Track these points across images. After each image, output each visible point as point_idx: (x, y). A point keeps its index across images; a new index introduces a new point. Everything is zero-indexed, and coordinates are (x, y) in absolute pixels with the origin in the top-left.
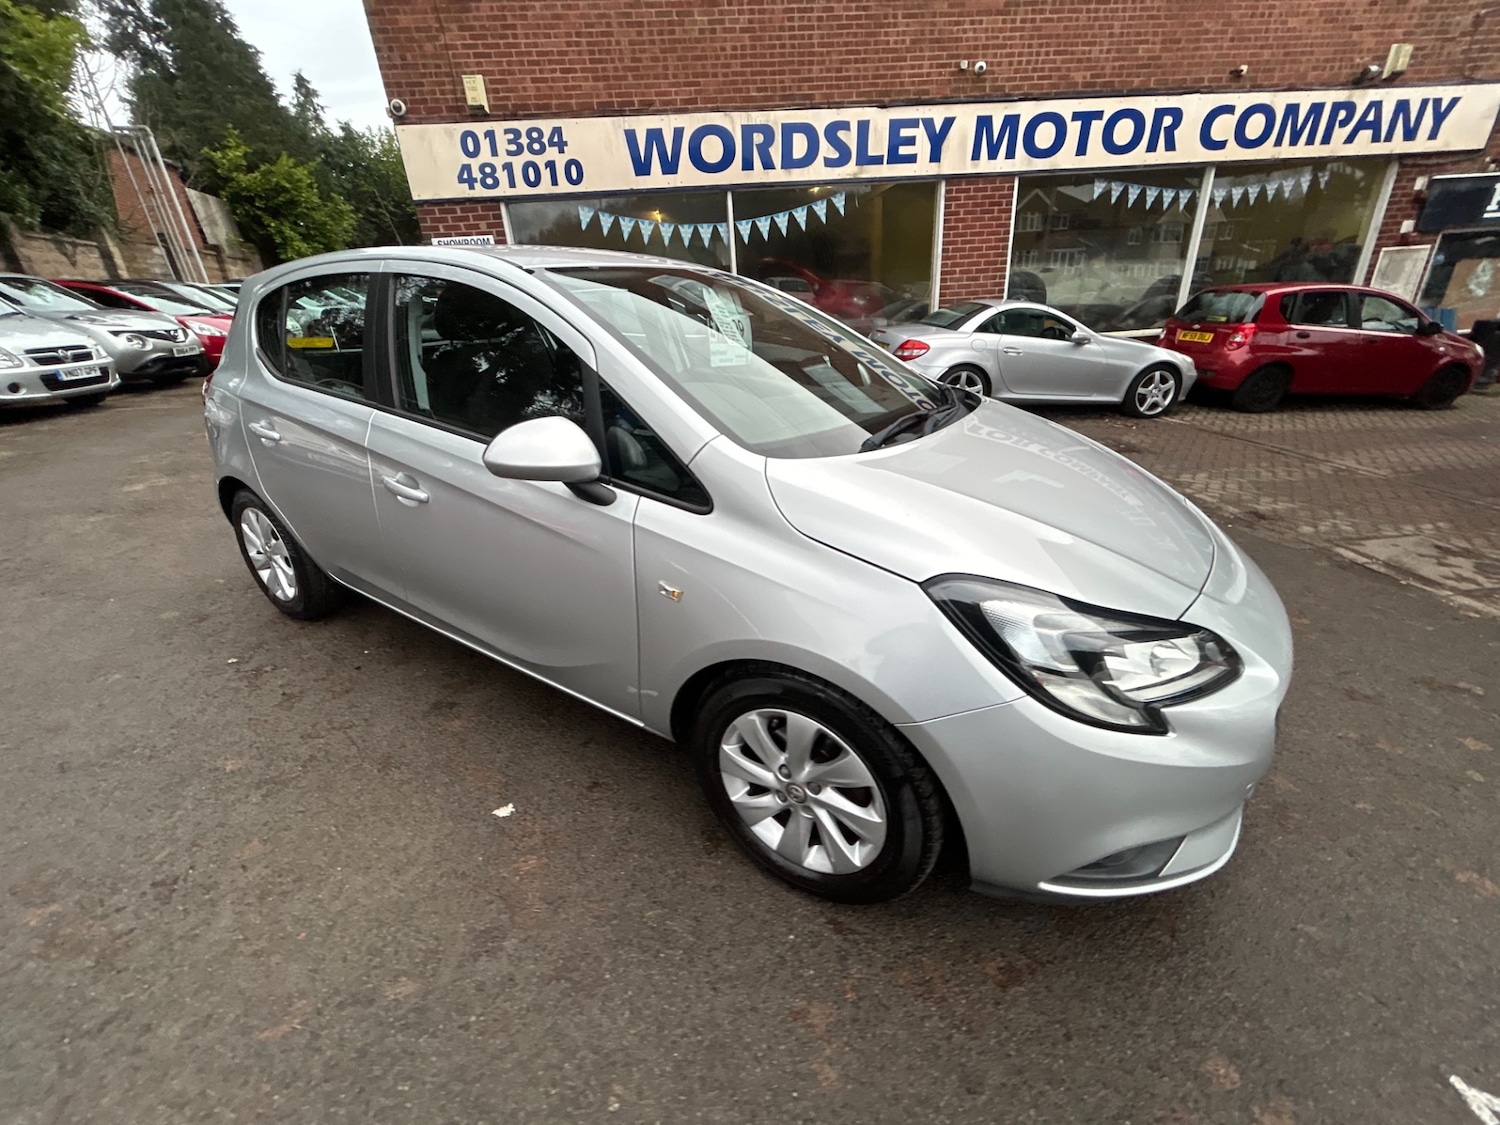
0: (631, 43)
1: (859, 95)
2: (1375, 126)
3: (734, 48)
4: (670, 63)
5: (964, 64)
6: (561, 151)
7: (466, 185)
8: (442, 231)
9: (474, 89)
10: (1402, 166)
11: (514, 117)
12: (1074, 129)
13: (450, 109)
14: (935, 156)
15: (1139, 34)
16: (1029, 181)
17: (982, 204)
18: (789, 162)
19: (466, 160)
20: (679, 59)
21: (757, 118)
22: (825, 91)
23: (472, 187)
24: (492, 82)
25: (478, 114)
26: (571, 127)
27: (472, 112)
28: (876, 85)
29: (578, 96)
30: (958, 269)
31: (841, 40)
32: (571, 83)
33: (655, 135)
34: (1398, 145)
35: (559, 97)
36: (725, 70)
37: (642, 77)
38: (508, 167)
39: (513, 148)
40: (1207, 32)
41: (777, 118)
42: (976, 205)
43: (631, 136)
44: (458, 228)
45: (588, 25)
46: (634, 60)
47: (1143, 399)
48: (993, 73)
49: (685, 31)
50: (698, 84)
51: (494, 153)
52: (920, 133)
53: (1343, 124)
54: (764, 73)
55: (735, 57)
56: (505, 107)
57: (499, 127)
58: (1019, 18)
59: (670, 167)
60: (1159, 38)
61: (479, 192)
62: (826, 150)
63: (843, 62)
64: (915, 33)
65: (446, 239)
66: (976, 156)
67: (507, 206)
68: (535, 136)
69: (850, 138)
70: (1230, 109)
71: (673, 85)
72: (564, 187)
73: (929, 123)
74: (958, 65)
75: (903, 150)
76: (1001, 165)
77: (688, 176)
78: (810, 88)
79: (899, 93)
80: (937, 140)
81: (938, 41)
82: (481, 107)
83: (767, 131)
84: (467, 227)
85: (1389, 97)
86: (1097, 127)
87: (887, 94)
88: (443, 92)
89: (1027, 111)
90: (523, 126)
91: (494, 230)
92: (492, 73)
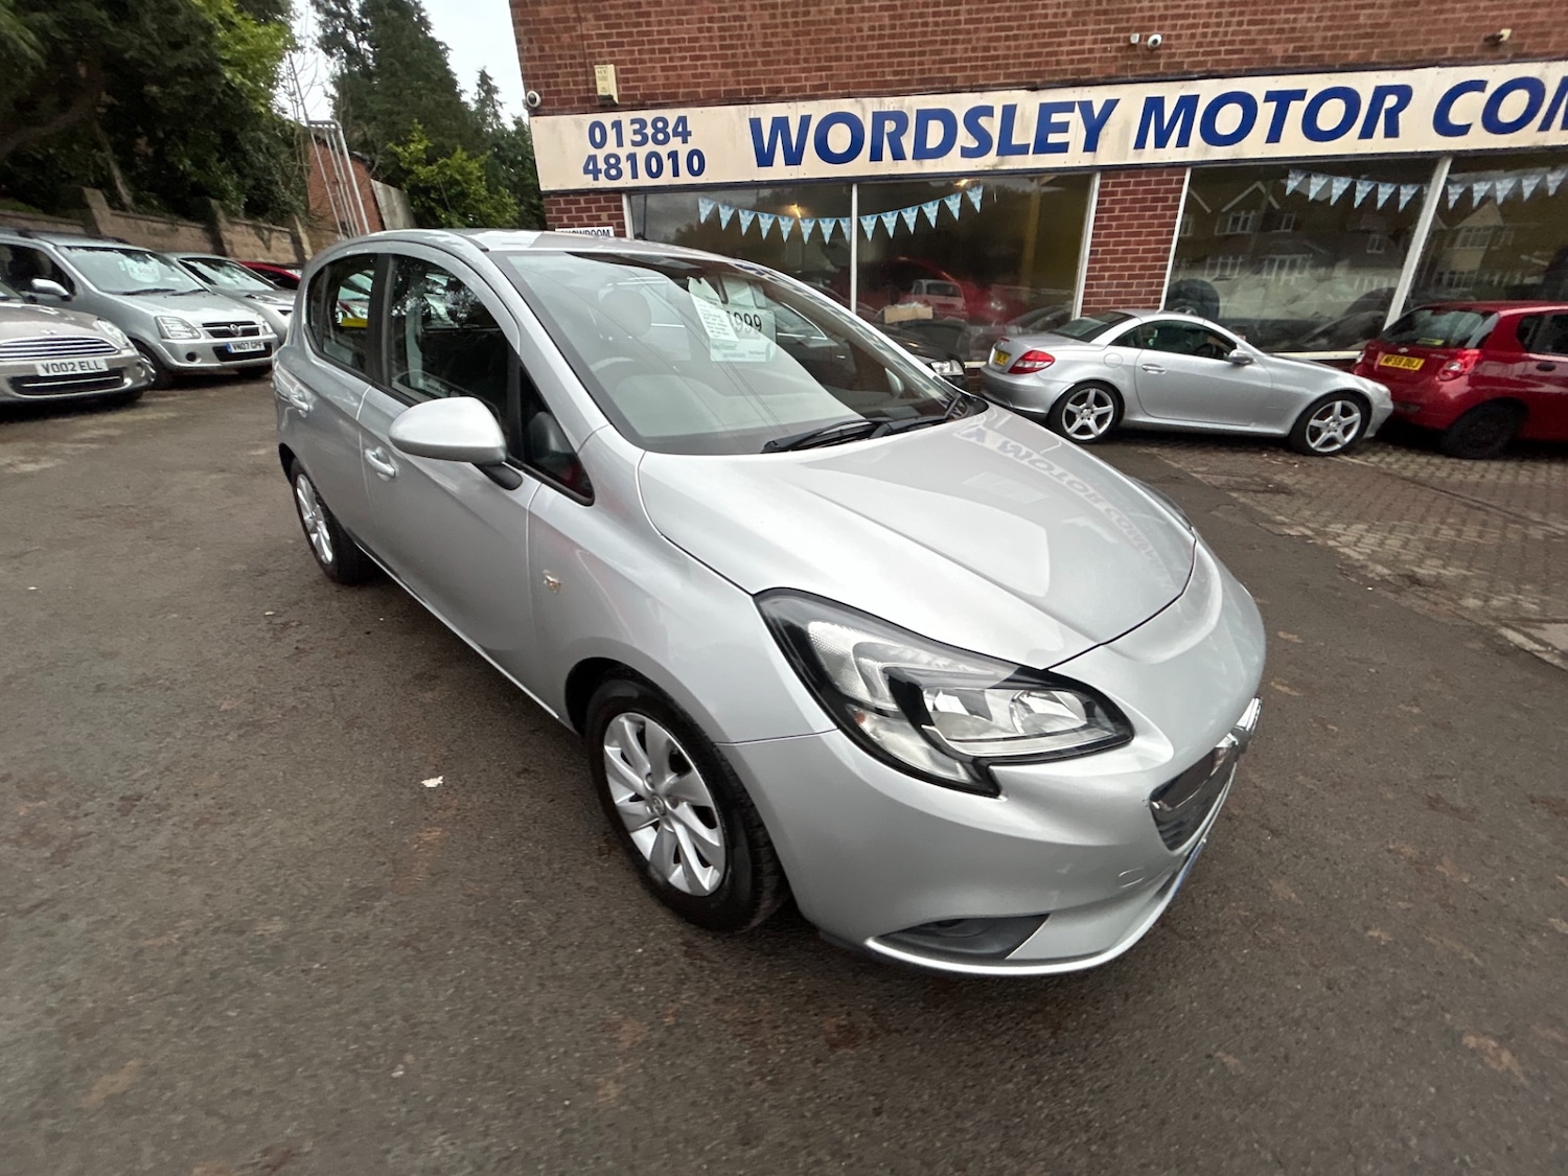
0: (764, 26)
1: (1007, 76)
3: (872, 28)
4: (802, 47)
5: (1135, 38)
6: (685, 141)
7: (591, 176)
8: (566, 221)
9: (605, 79)
11: (642, 107)
12: (1266, 112)
13: (582, 100)
14: (1091, 145)
16: (1204, 174)
17: (1144, 200)
18: (921, 152)
19: (593, 151)
20: (812, 42)
21: (890, 104)
22: (968, 73)
23: (596, 178)
24: (622, 71)
25: (607, 105)
26: (696, 116)
27: (602, 103)
28: (1029, 64)
29: (706, 84)
30: (1107, 274)
31: (992, 15)
32: (700, 71)
33: (780, 124)
35: (687, 85)
36: (859, 53)
37: (771, 63)
38: (632, 158)
39: (638, 138)
41: (912, 104)
42: (1134, 201)
43: (755, 125)
44: (581, 218)
45: (721, 10)
46: (765, 44)
47: (1315, 433)
48: (1169, 47)
49: (820, 12)
50: (830, 68)
51: (620, 144)
52: (1075, 119)
54: (902, 55)
55: (872, 38)
56: (634, 97)
57: (625, 117)
59: (794, 158)
61: (603, 183)
62: (964, 138)
63: (990, 39)
65: (568, 230)
66: (1140, 143)
67: (629, 198)
68: (660, 126)
69: (992, 126)
70: (1479, 86)
71: (804, 70)
72: (685, 178)
73: (1086, 107)
74: (1127, 39)
75: (1053, 138)
76: (1171, 153)
77: (812, 167)
78: (953, 70)
79: (1054, 73)
80: (1097, 125)
81: (1105, 12)
82: (610, 98)
83: (900, 118)
84: (589, 218)
86: (1297, 110)
87: (1039, 74)
88: (576, 83)
89: (1207, 91)
90: (648, 116)
91: (614, 222)
92: (622, 62)
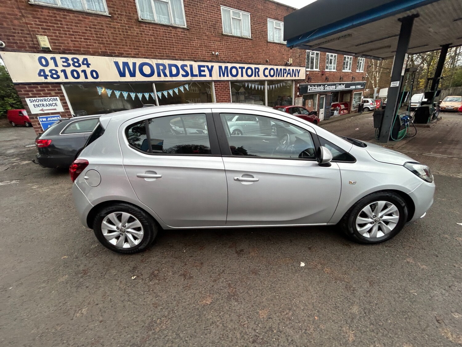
0: (112, 33)
1: (188, 58)
2: (290, 74)
3: (149, 40)
4: (127, 41)
5: (213, 53)
6: (88, 67)
7: (43, 77)
8: (31, 95)
9: (43, 41)
10: (295, 82)
12: (240, 70)
13: (30, 47)
14: (211, 75)
15: (248, 50)
16: (233, 82)
18: (171, 75)
19: (42, 68)
20: (131, 41)
21: (160, 61)
22: (179, 56)
23: (46, 78)
24: (52, 39)
25: (46, 51)
26: (91, 59)
27: (43, 49)
28: (192, 55)
31: (181, 42)
32: (89, 43)
33: (126, 64)
34: (294, 78)
35: (84, 47)
36: (147, 46)
37: (118, 45)
38: (64, 71)
39: (66, 64)
40: (260, 52)
41: (167, 62)
42: (222, 88)
43: (116, 64)
44: (40, 94)
45: (94, 25)
46: (114, 39)
48: (220, 55)
49: (132, 33)
50: (139, 49)
51: (56, 65)
52: (206, 69)
53: (286, 73)
54: (160, 49)
55: (150, 43)
56: (59, 49)
57: (58, 57)
58: (223, 43)
59: (133, 75)
60: (252, 52)
61: (50, 80)
62: (181, 72)
63: (182, 48)
64: (200, 43)
65: (33, 99)
66: (220, 76)
67: (63, 86)
68: (75, 61)
69: (188, 69)
70: (267, 69)
71: (130, 49)
73: (208, 67)
74: (212, 53)
75: (202, 73)
76: (226, 78)
77: (139, 78)
78: (174, 54)
79: (199, 58)
80: (210, 71)
81: (206, 46)
82: (48, 48)
83: (164, 66)
84: (44, 94)
85: (291, 68)
86: (244, 70)
87: (195, 58)
89: (230, 66)
90: (70, 57)
91: (59, 95)
92: (51, 36)
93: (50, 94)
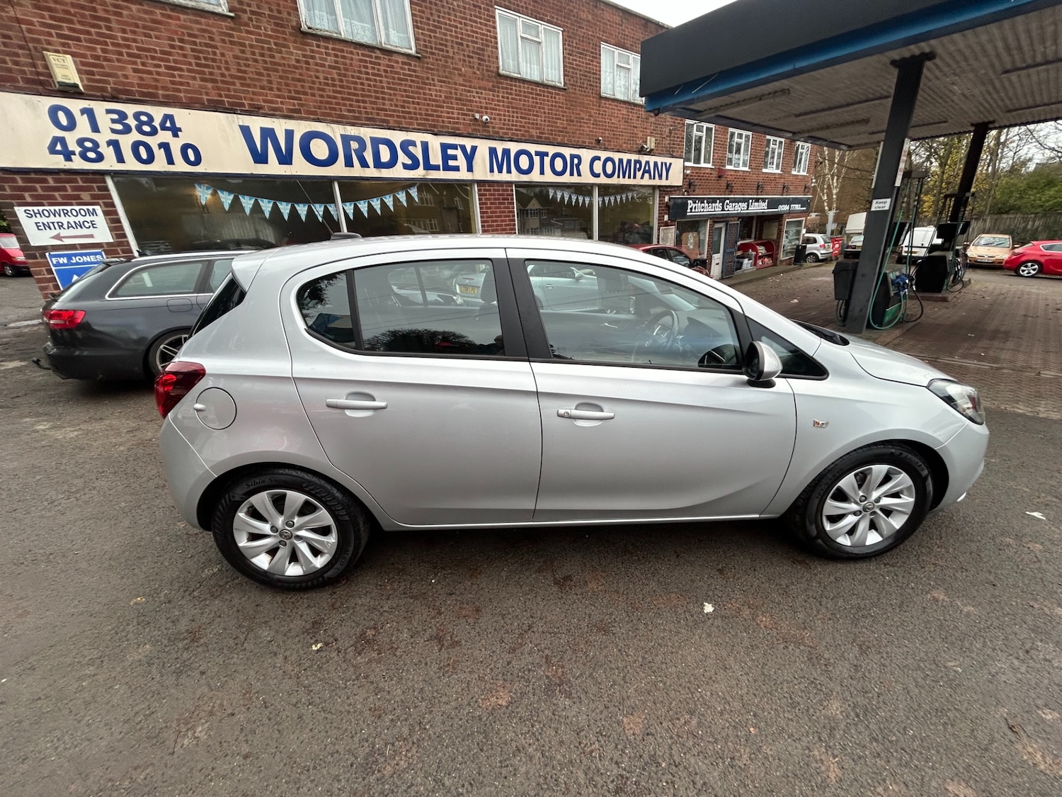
0: (236, 57)
1: (418, 124)
2: (649, 172)
3: (326, 78)
4: (273, 78)
5: (477, 116)
6: (175, 135)
7: (61, 157)
8: (29, 200)
9: (62, 67)
10: (660, 191)
11: (115, 99)
12: (537, 159)
13: (27, 81)
14: (470, 169)
15: (556, 115)
16: (519, 185)
17: (498, 199)
18: (378, 164)
19: (60, 133)
20: (281, 77)
21: (352, 131)
22: (396, 119)
23: (68, 159)
24: (83, 64)
25: (69, 91)
26: (182, 117)
27: (61, 88)
28: (428, 120)
29: (186, 91)
31: (402, 88)
32: (177, 79)
33: (268, 133)
34: (657, 182)
35: (165, 88)
36: (321, 93)
37: (250, 86)
38: (115, 144)
39: (119, 127)
40: (583, 119)
41: (367, 133)
42: (495, 199)
43: (246, 131)
44: (53, 197)
45: (190, 35)
46: (239, 71)
48: (492, 123)
49: (283, 58)
50: (300, 99)
51: (95, 129)
52: (459, 153)
53: (639, 170)
54: (352, 100)
55: (327, 84)
56: (103, 89)
57: (100, 108)
58: (501, 95)
59: (285, 159)
60: (565, 118)
61: (78, 163)
62: (402, 158)
63: (404, 101)
64: (446, 92)
65: (36, 209)
66: (491, 170)
67: (113, 179)
68: (143, 121)
69: (418, 152)
70: (599, 158)
71: (279, 97)
72: (181, 167)
73: (463, 148)
74: (473, 116)
75: (451, 163)
76: (504, 177)
77: (300, 167)
78: (386, 115)
79: (442, 127)
80: (470, 158)
81: (460, 99)
82: (76, 86)
83: (360, 141)
84: (64, 197)
85: (652, 159)
86: (547, 160)
87: (435, 126)
89: (514, 147)
90: (130, 109)
91: (101, 201)
92: (83, 56)
93: (78, 197)
